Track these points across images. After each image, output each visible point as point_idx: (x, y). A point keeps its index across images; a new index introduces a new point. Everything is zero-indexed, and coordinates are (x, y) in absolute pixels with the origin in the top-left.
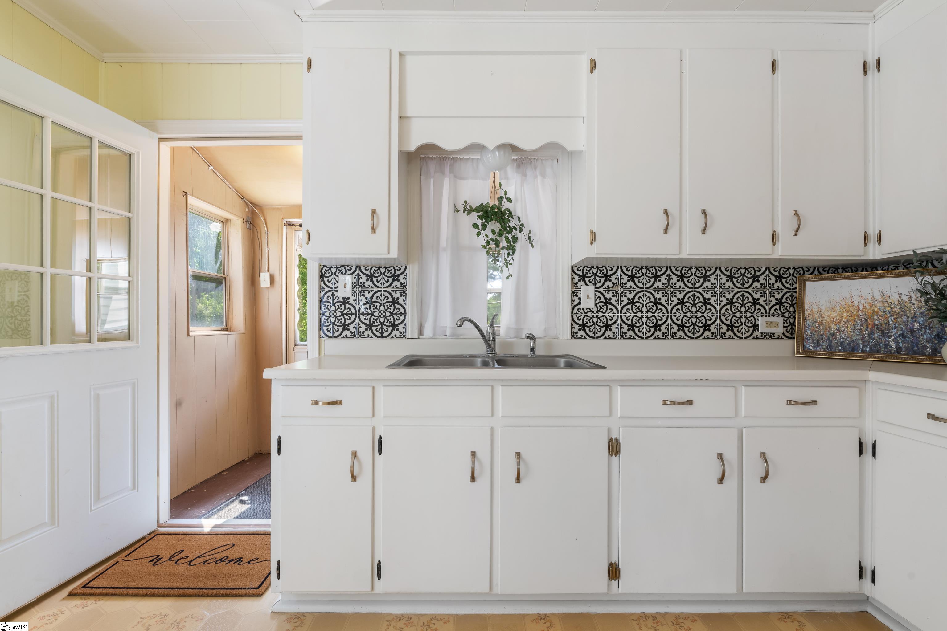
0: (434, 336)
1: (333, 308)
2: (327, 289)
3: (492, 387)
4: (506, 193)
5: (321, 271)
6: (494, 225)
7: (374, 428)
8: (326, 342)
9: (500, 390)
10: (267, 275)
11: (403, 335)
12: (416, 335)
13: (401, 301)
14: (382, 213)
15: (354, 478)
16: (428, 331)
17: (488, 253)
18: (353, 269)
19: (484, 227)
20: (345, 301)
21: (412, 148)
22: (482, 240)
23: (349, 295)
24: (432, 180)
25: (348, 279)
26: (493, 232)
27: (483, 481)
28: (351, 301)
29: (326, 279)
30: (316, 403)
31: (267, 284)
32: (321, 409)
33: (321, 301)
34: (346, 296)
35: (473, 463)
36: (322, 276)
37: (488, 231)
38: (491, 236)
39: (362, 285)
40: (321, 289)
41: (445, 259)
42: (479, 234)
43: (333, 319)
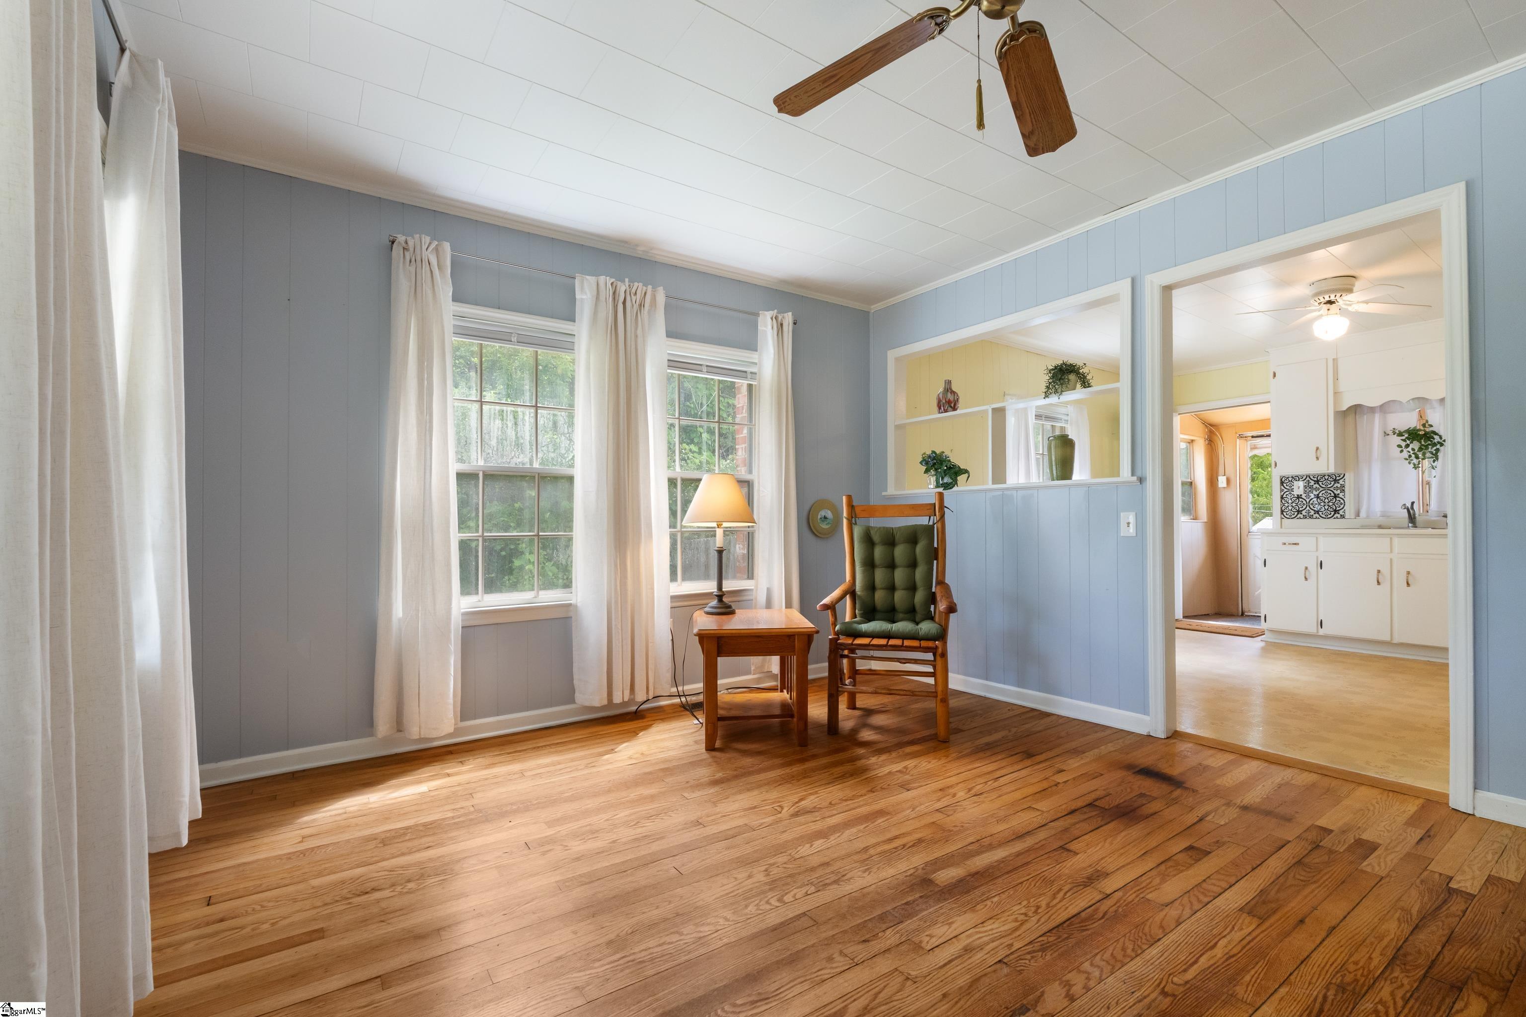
0: (1368, 517)
1: (1290, 501)
2: (1286, 490)
3: (1391, 538)
4: (1427, 421)
5: (1281, 480)
6: (1416, 445)
7: (1317, 557)
8: (1285, 520)
9: (1396, 541)
10: (1225, 478)
11: (1343, 517)
12: (1353, 517)
13: (1341, 495)
14: (1323, 449)
15: (1306, 579)
16: (1363, 514)
17: (1410, 463)
18: (1304, 477)
19: (1407, 446)
20: (1299, 497)
21: (1344, 408)
22: (1405, 454)
23: (1302, 493)
24: (1365, 416)
25: (1301, 484)
26: (1413, 449)
27: (1386, 585)
28: (1303, 496)
29: (1285, 485)
30: (1285, 544)
31: (1225, 485)
32: (1287, 547)
33: (1282, 498)
34: (1299, 494)
35: (1378, 575)
36: (1282, 483)
37: (1409, 449)
38: (1412, 452)
39: (1311, 487)
40: (1282, 490)
41: (1376, 469)
42: (1402, 451)
43: (1290, 508)
